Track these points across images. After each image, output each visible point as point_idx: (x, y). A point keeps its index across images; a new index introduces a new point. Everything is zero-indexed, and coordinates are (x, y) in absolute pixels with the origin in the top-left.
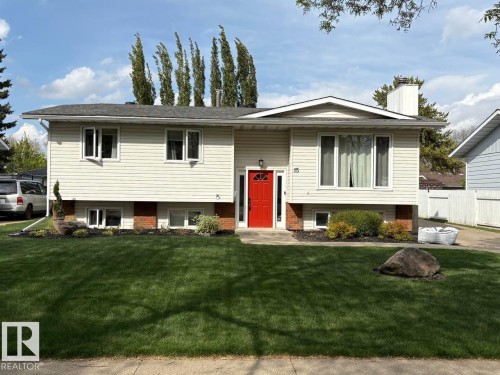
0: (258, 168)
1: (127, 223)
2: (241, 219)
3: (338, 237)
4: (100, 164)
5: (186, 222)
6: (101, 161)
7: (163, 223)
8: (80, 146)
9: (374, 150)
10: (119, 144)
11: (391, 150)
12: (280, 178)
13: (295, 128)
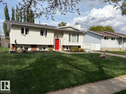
0: (57, 38)
1: (30, 49)
2: (53, 48)
3: (74, 52)
4: (25, 36)
5: (43, 49)
6: (25, 35)
7: (38, 49)
8: (20, 31)
9: (77, 36)
10: (29, 31)
11: (79, 36)
12: (60, 40)
13: (65, 31)
